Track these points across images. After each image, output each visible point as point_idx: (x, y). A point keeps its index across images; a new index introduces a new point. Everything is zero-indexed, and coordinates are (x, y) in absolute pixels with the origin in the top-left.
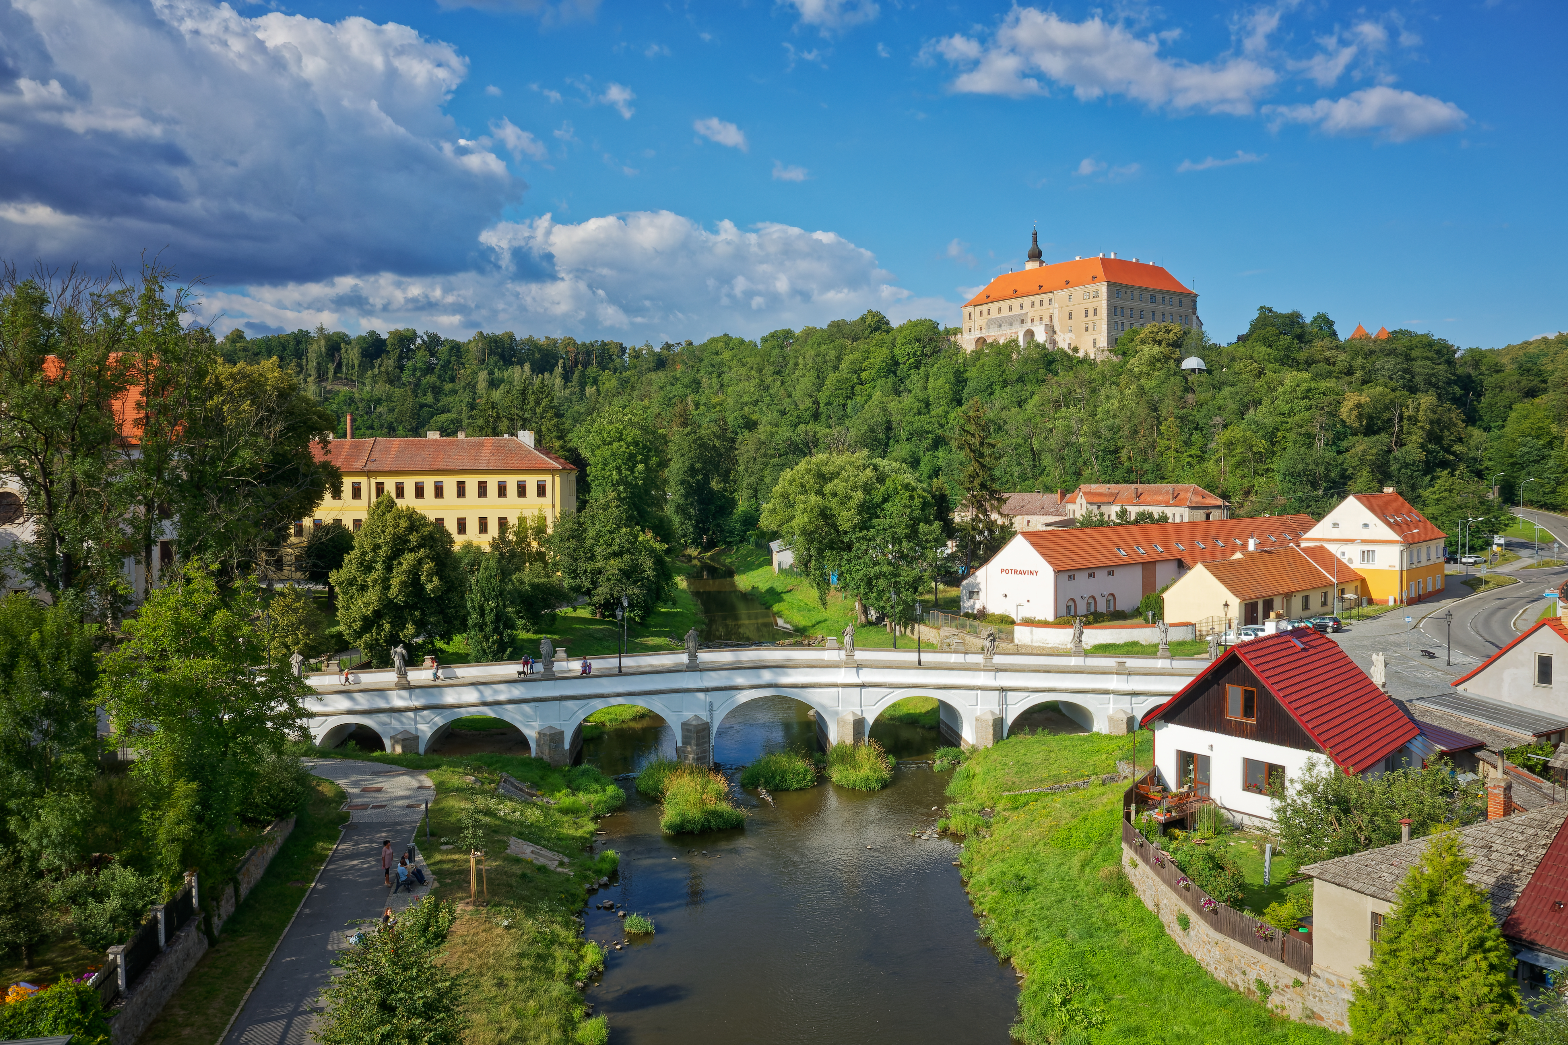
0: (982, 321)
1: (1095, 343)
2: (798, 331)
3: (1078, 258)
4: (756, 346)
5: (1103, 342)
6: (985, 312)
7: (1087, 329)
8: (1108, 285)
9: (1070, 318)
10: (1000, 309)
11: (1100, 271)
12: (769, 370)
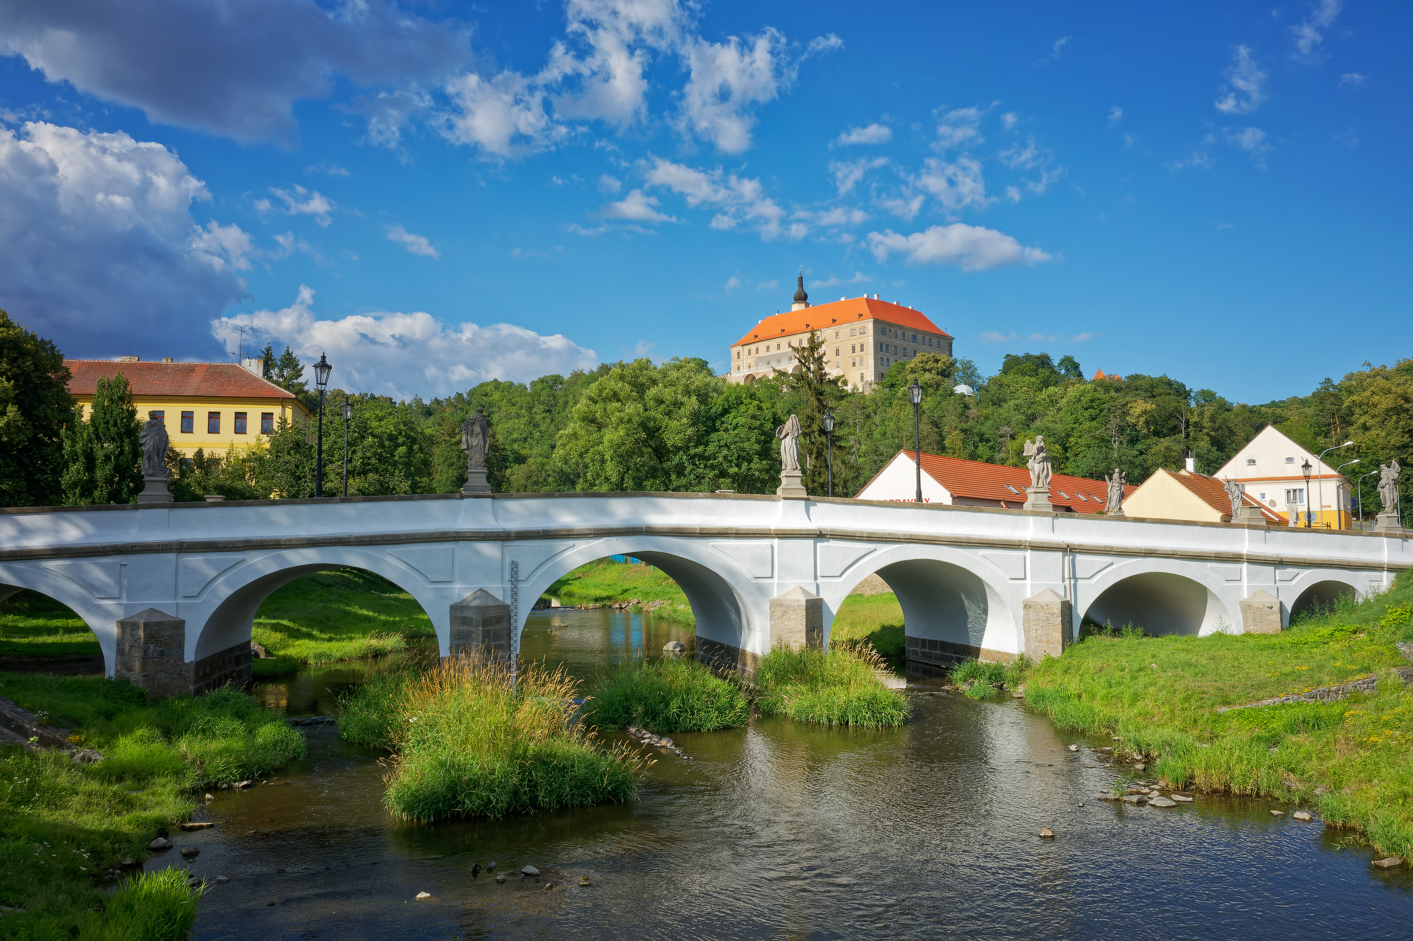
0: (751, 360)
1: (862, 378)
2: (566, 376)
3: (843, 299)
4: (525, 388)
5: (870, 376)
6: (753, 351)
7: (854, 364)
8: (874, 322)
9: (837, 354)
10: (768, 347)
11: (865, 310)
12: (538, 408)
